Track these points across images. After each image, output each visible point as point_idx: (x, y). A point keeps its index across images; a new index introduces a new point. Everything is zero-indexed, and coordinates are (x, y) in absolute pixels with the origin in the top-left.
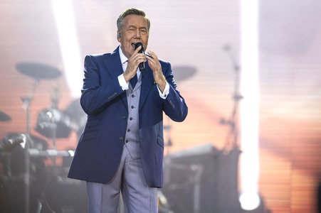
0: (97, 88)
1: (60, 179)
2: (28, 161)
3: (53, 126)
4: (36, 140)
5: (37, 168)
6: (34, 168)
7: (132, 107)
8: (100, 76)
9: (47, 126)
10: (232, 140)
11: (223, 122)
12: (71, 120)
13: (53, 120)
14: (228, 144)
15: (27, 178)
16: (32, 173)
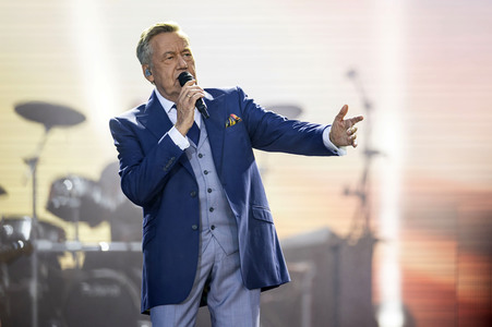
0: (141, 161)
1: (86, 288)
2: (34, 260)
3: (75, 203)
4: (48, 226)
5: (49, 272)
6: (44, 271)
7: (206, 173)
8: (139, 143)
9: (64, 204)
10: (361, 222)
11: (347, 192)
12: (103, 194)
13: (75, 192)
14: (355, 227)
15: (34, 288)
16: (41, 279)
